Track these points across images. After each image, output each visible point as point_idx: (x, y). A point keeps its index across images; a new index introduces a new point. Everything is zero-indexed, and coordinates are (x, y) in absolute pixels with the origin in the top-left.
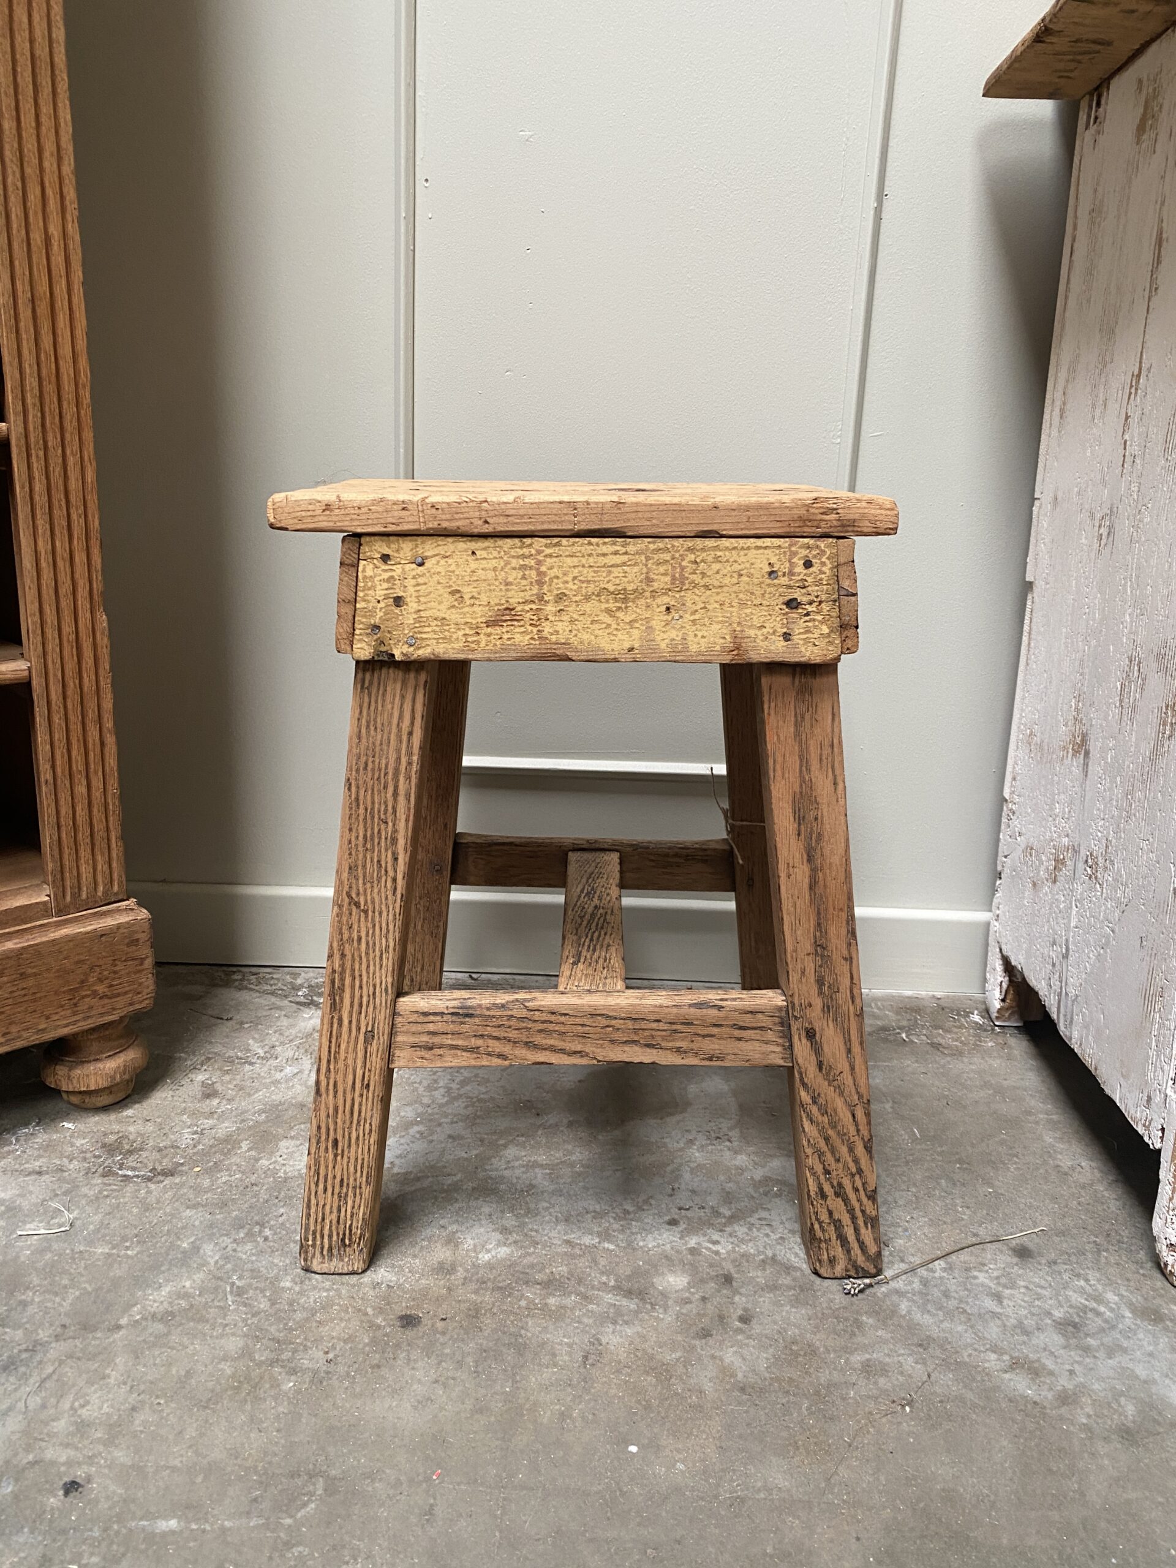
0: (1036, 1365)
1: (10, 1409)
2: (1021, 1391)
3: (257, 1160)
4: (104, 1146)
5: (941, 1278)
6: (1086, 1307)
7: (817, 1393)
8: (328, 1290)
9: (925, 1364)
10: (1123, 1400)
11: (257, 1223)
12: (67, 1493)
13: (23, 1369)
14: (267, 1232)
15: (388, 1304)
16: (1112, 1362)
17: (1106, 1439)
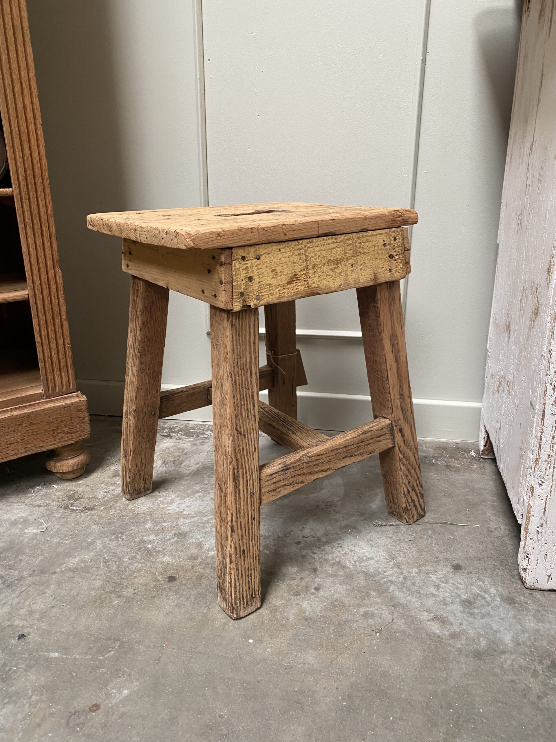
0: (445, 619)
1: (6, 603)
2: (434, 631)
3: (128, 505)
4: (67, 496)
5: (414, 576)
6: (479, 594)
7: (339, 624)
8: (142, 563)
9: (392, 615)
10: (481, 639)
12: (19, 639)
13: (14, 587)
14: (124, 537)
15: (165, 571)
16: (482, 621)
17: (467, 656)
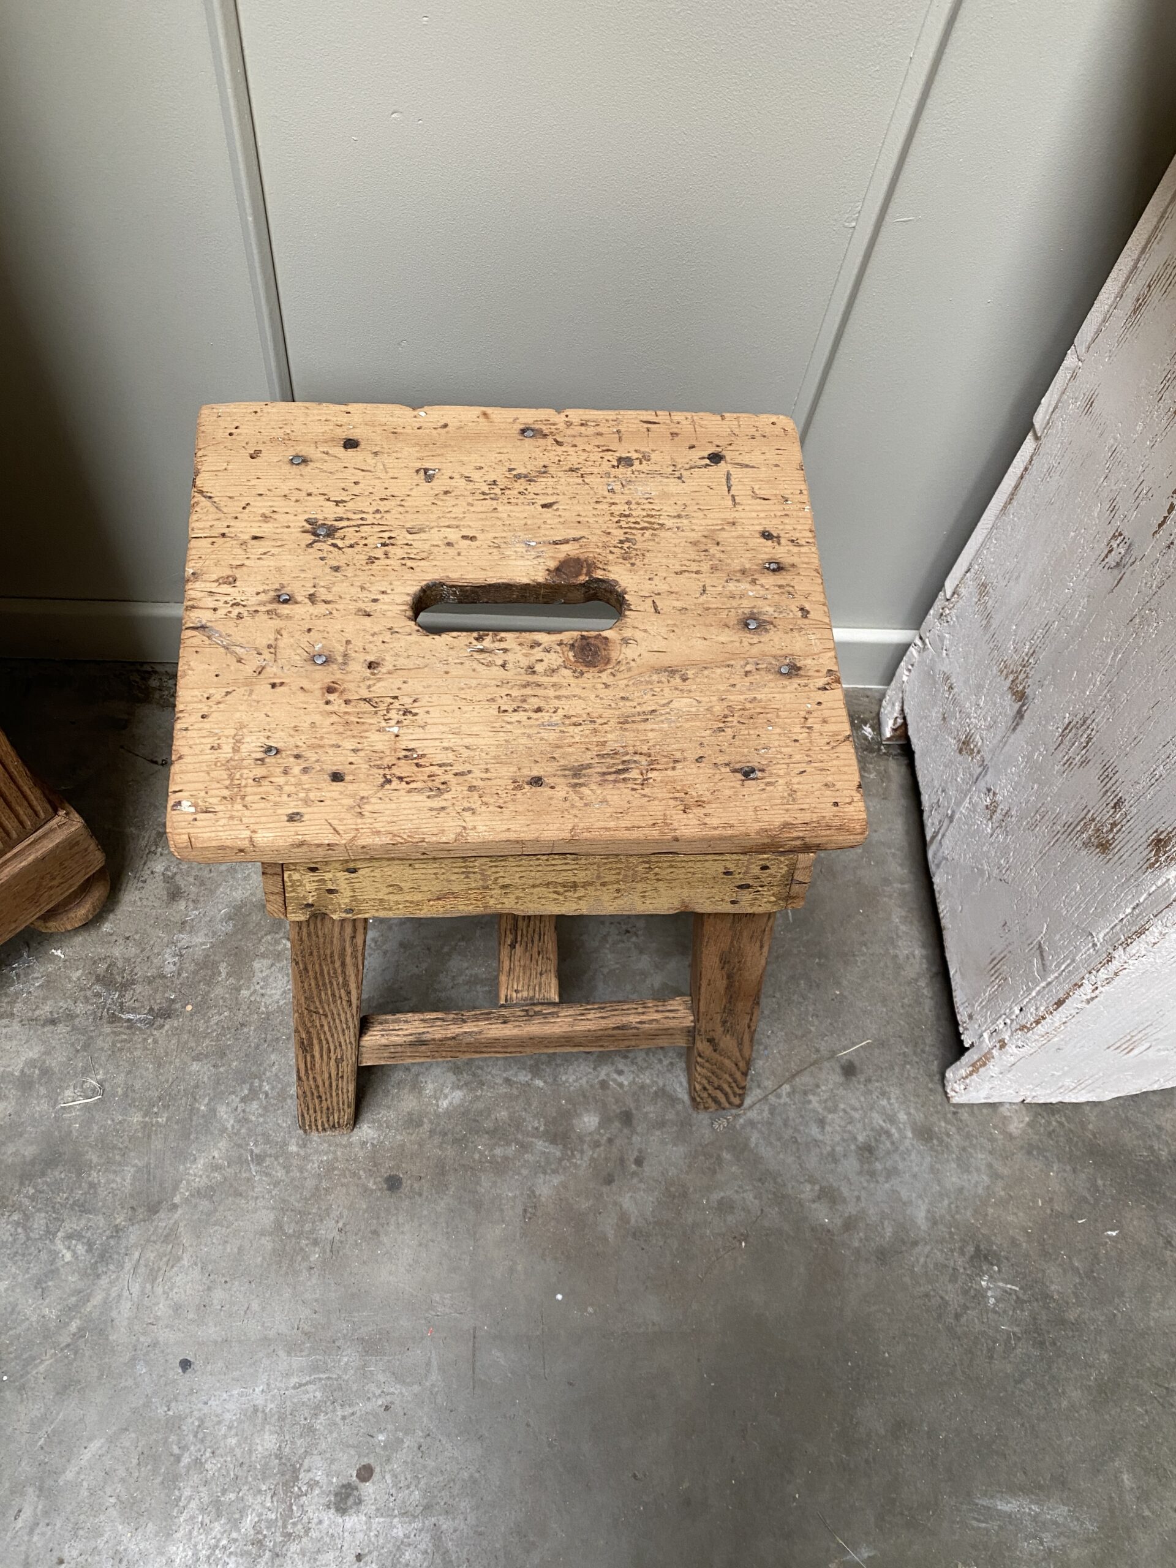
0: (836, 1193)
2: (821, 1220)
4: (98, 978)
5: (785, 1104)
6: (882, 1128)
7: (685, 1234)
9: (761, 1199)
10: (886, 1223)
11: (256, 1077)
12: (184, 1370)
13: (116, 1256)
14: (267, 1087)
15: (375, 1165)
16: (887, 1186)
17: (867, 1260)
